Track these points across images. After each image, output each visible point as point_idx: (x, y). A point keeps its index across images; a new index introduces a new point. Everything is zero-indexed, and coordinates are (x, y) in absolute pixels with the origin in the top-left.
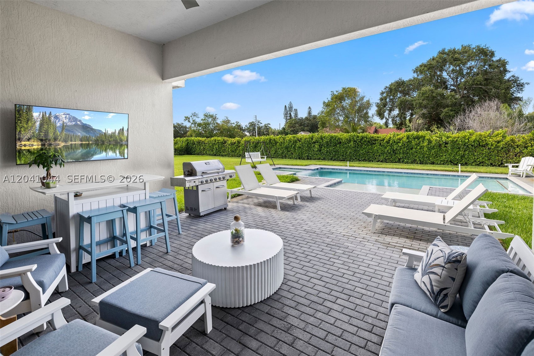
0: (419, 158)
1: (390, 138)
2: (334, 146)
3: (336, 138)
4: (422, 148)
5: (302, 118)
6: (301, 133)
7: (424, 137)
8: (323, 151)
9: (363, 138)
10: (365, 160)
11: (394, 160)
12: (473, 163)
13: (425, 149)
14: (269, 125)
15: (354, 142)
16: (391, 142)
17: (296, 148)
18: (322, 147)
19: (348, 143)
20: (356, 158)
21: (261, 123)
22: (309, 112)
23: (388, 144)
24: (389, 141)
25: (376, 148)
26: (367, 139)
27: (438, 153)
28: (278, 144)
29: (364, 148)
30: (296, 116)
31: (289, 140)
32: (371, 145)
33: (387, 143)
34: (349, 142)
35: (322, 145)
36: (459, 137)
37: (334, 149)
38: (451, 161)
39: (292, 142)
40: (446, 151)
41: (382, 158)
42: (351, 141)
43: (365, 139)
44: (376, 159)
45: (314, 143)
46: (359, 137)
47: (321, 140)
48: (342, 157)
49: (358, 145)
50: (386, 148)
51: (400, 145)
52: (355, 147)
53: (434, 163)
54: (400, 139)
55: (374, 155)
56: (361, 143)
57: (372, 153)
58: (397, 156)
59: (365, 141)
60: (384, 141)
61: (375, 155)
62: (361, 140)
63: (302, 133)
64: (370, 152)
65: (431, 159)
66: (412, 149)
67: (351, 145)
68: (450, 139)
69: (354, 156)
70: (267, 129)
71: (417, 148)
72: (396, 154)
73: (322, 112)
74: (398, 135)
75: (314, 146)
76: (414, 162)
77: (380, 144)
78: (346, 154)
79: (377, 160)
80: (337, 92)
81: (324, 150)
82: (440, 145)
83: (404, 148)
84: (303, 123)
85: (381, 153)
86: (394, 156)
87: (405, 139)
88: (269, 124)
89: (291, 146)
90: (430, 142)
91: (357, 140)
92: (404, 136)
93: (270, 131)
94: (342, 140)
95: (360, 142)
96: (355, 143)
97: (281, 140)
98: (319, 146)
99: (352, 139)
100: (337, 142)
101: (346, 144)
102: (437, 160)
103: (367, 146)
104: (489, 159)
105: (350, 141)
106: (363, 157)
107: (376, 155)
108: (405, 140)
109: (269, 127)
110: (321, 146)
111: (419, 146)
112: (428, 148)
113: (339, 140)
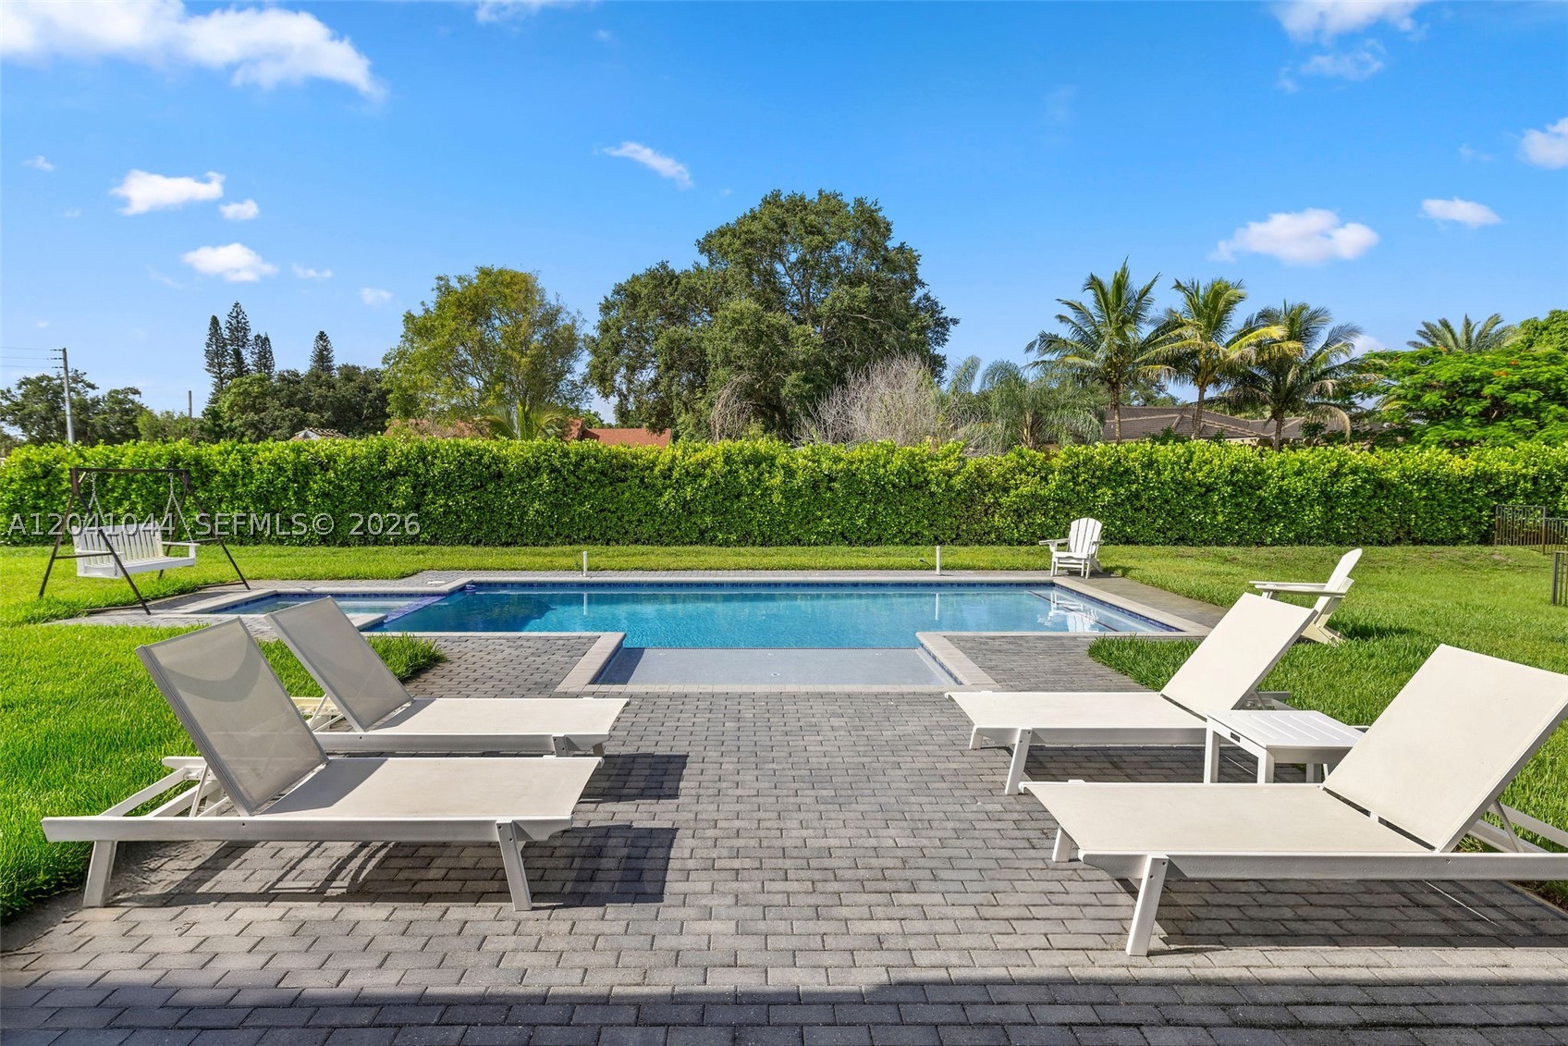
0: (759, 526)
1: (674, 458)
2: (476, 488)
3: (481, 457)
4: (767, 492)
5: (297, 375)
6: (306, 436)
7: (773, 458)
8: (431, 508)
9: (583, 459)
10: (589, 538)
11: (687, 536)
12: (895, 536)
13: (777, 498)
14: (131, 397)
15: (551, 472)
16: (675, 474)
17: (311, 499)
18: (424, 494)
19: (528, 476)
20: (558, 535)
21: (93, 387)
22: (321, 351)
23: (668, 482)
24: (670, 469)
25: (627, 494)
26: (597, 462)
27: (811, 508)
28: (218, 478)
29: (585, 496)
30: (265, 366)
31: (273, 463)
32: (611, 484)
33: (665, 478)
34: (533, 474)
35: (425, 486)
36: (861, 462)
37: (474, 498)
38: (842, 534)
39: (290, 473)
40: (831, 504)
41: (647, 529)
42: (539, 469)
43: (592, 461)
44: (626, 532)
45: (392, 475)
46: (568, 453)
47: (420, 464)
48: (506, 532)
49: (567, 485)
50: (661, 495)
51: (705, 483)
52: (556, 491)
53: (799, 541)
54: (705, 465)
55: (620, 519)
56: (578, 478)
57: (613, 512)
58: (695, 523)
59: (592, 470)
60: (652, 470)
61: (626, 518)
62: (577, 465)
63: (310, 434)
64: (609, 511)
65: (792, 527)
66: (738, 497)
67: (541, 485)
68: (841, 466)
69: (551, 527)
70: (127, 412)
71: (753, 494)
72: (691, 514)
73: (402, 354)
74: (696, 451)
75: (390, 489)
76: (745, 540)
77: (642, 480)
78: (521, 519)
79: (631, 536)
80: (460, 279)
81: (437, 505)
82: (815, 486)
83: (716, 494)
84: (300, 396)
85: (646, 515)
86: (687, 521)
87: (719, 465)
88: (136, 392)
89: (285, 489)
90: (790, 473)
91: (563, 465)
92: (714, 454)
93: (141, 423)
94: (505, 463)
95: (573, 473)
96: (556, 479)
97: (234, 462)
98: (414, 488)
99: (545, 460)
100: (486, 473)
101: (521, 480)
102: (809, 530)
103: (599, 489)
104: (931, 525)
105: (537, 470)
107: (628, 521)
108: (719, 467)
109: (133, 402)
110: (420, 488)
111: (758, 487)
112: (784, 493)
113: (494, 467)
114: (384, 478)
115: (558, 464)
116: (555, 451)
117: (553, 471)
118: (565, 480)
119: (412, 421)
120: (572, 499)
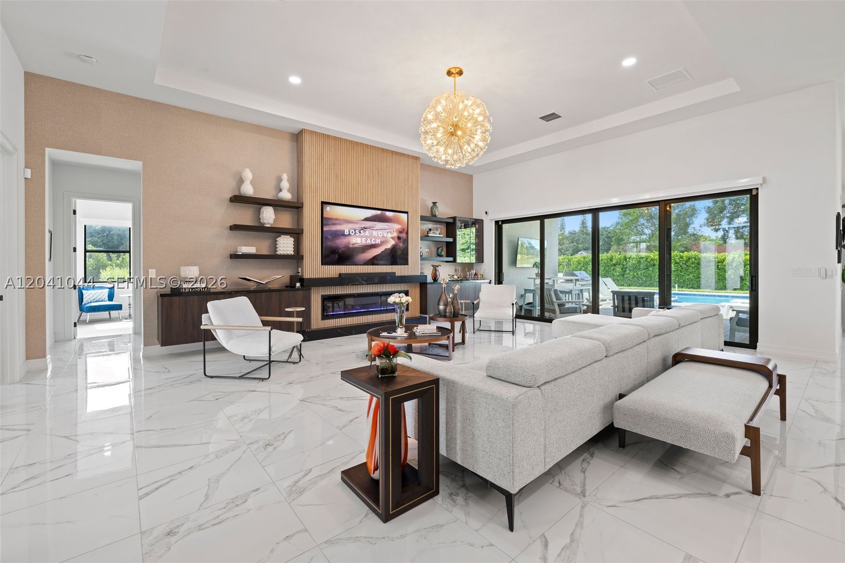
1: (734, 258)
3: (647, 259)
8: (628, 276)
9: (689, 259)
15: (675, 264)
16: (734, 264)
18: (626, 271)
24: (732, 262)
26: (696, 260)
31: (577, 262)
33: (729, 266)
37: (644, 273)
39: (582, 265)
43: (694, 260)
45: (615, 265)
46: (683, 257)
47: (625, 262)
49: (682, 268)
50: (727, 272)
52: (677, 270)
56: (687, 266)
59: (693, 263)
62: (687, 261)
72: (743, 280)
75: (614, 269)
84: (576, 239)
85: (719, 280)
91: (680, 261)
96: (677, 266)
98: (622, 269)
100: (649, 264)
106: (690, 284)
110: (624, 269)
113: (652, 262)
114: (612, 266)
115: (678, 261)
116: (677, 256)
117: (676, 263)
118: (681, 266)
119: (621, 247)
120: (684, 274)
